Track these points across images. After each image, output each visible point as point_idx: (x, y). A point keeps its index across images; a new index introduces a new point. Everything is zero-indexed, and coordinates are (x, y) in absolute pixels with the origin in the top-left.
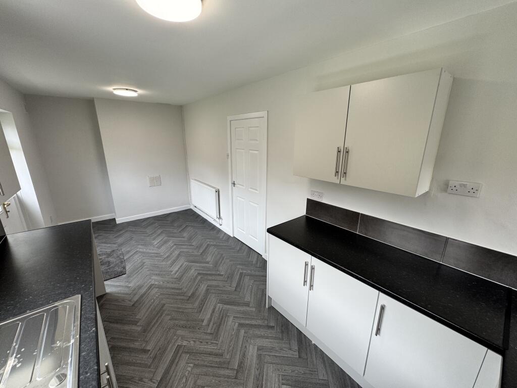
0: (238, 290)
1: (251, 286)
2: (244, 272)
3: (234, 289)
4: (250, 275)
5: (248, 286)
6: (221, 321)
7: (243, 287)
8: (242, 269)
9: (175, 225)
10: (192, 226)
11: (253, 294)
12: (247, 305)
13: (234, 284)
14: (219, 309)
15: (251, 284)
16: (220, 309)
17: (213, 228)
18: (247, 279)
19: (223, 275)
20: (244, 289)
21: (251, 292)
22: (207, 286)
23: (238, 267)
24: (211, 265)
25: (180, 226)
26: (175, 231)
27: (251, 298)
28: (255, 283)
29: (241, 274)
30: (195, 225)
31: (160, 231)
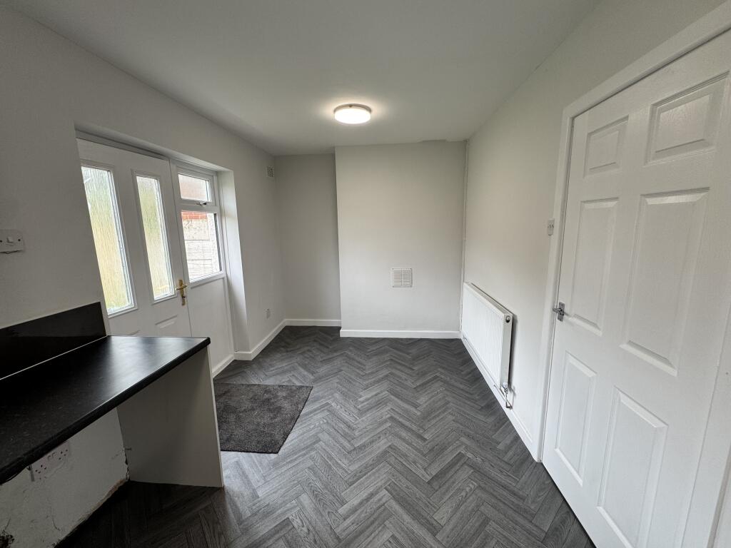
0: (435, 485)
1: (463, 494)
2: (469, 455)
3: (429, 478)
4: (476, 469)
5: (460, 490)
6: (368, 527)
7: (447, 485)
8: (467, 447)
9: (415, 368)
10: (445, 382)
11: (458, 514)
12: (433, 529)
13: (434, 470)
14: (380, 500)
15: (468, 489)
16: (381, 502)
17: (491, 405)
18: (465, 473)
19: (425, 440)
20: (447, 490)
21: (458, 506)
22: (390, 446)
23: (464, 439)
24: (419, 414)
25: (424, 374)
26: (409, 383)
27: (449, 520)
28: (477, 491)
29: (460, 456)
30: (453, 382)
31: (385, 372)
